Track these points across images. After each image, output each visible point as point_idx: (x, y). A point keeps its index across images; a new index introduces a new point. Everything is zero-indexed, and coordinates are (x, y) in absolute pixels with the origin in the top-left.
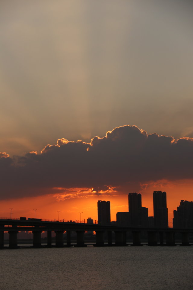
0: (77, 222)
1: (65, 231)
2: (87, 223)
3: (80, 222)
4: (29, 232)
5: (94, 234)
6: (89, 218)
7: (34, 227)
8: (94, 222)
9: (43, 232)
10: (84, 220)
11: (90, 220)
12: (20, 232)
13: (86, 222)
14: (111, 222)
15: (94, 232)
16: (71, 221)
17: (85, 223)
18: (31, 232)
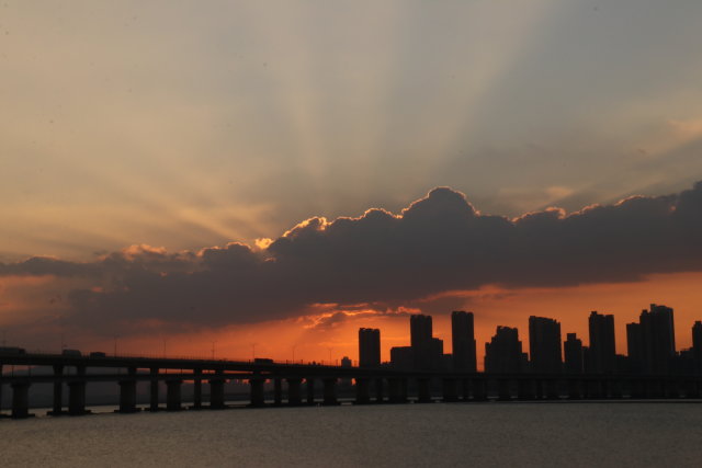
1: (305, 380)
3: (329, 365)
4: (244, 381)
5: (353, 384)
6: (344, 357)
7: (251, 372)
8: (353, 364)
9: (268, 381)
10: (337, 361)
11: (346, 361)
12: (228, 381)
13: (340, 363)
14: (381, 363)
15: (354, 381)
16: (314, 362)
18: (247, 381)
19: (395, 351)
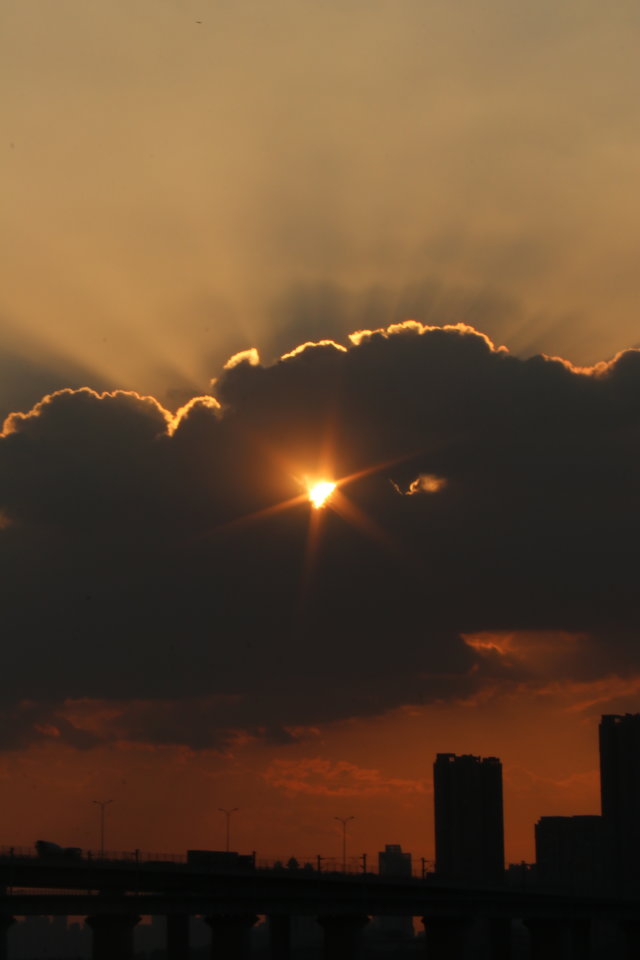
0: (323, 870)
1: (262, 918)
2: (376, 871)
3: (339, 869)
4: (72, 919)
5: (416, 934)
6: (387, 847)
7: (95, 892)
8: (417, 869)
9: (146, 920)
10: (364, 857)
11: (394, 857)
12: (20, 919)
13: (373, 865)
14: (507, 867)
15: (418, 924)
16: (293, 862)
17: (368, 870)
18: (79, 920)
19: (550, 830)
